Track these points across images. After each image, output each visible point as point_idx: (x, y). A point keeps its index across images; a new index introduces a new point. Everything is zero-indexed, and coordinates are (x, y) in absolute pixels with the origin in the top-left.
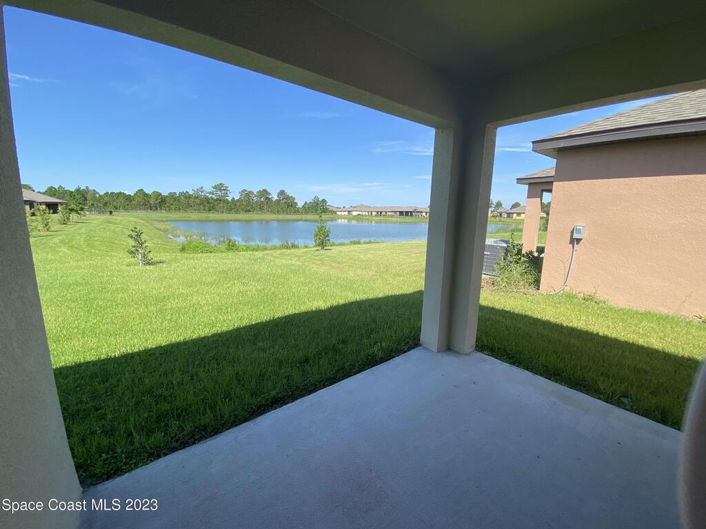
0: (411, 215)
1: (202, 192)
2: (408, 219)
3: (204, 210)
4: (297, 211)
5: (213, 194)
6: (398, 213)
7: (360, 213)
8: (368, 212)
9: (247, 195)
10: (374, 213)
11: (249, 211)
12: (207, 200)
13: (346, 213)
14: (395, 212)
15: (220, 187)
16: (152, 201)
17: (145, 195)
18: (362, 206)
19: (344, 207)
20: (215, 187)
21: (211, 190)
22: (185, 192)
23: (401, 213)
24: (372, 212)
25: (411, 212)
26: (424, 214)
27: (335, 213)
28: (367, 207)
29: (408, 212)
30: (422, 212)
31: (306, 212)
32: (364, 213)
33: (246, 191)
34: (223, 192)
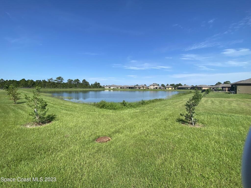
0: (133, 88)
1: (52, 80)
2: (132, 90)
3: (53, 87)
4: (90, 87)
5: (56, 81)
6: (128, 88)
7: (114, 88)
8: (117, 87)
9: (70, 81)
10: (119, 88)
11: (71, 87)
12: (54, 83)
13: (108, 88)
14: (127, 87)
15: (59, 78)
16: (29, 84)
17: (25, 81)
18: (113, 85)
19: (107, 86)
20: (57, 78)
21: (56, 79)
22: (44, 80)
23: (130, 88)
24: (118, 87)
25: (133, 87)
26: (137, 88)
27: (104, 88)
28: (116, 86)
29: (132, 87)
30: (137, 87)
31: (94, 88)
32: (115, 88)
33: (70, 80)
34: (61, 80)
